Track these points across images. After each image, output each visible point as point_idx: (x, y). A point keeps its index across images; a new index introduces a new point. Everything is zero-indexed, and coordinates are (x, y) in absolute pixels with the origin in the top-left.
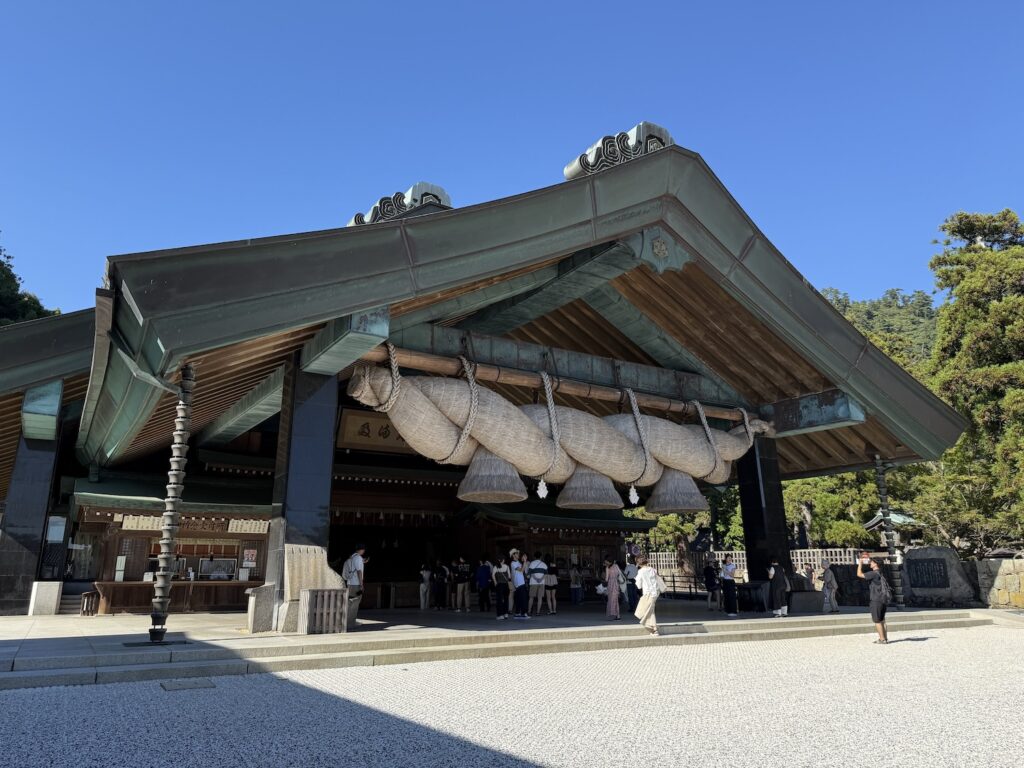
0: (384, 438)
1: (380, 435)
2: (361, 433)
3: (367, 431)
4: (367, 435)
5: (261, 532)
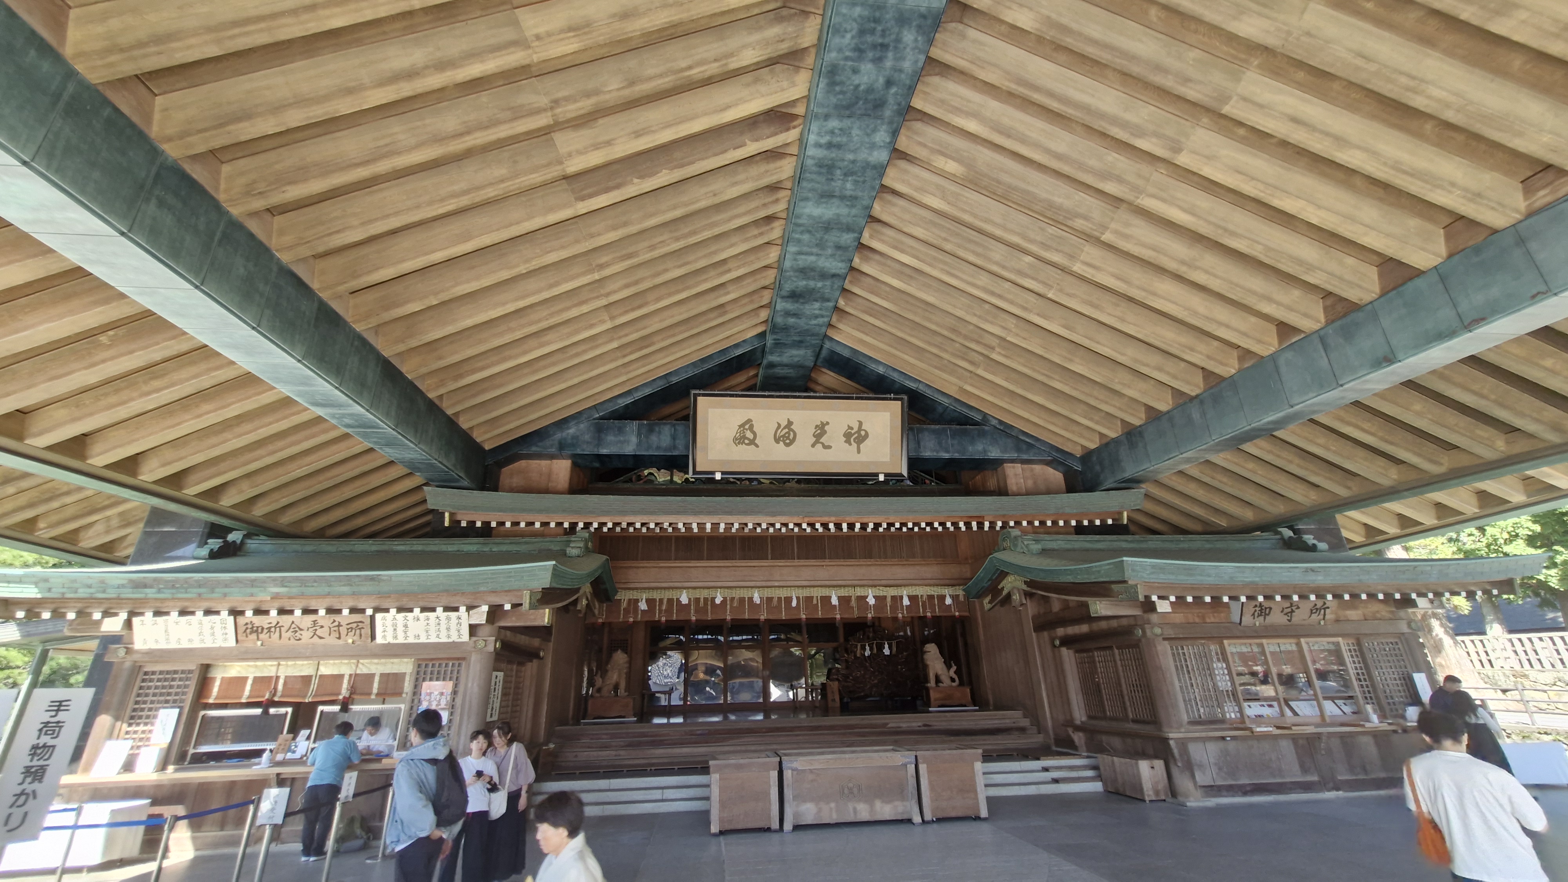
0: (787, 445)
1: (777, 441)
2: (740, 440)
3: (749, 435)
4: (752, 442)
5: (454, 638)
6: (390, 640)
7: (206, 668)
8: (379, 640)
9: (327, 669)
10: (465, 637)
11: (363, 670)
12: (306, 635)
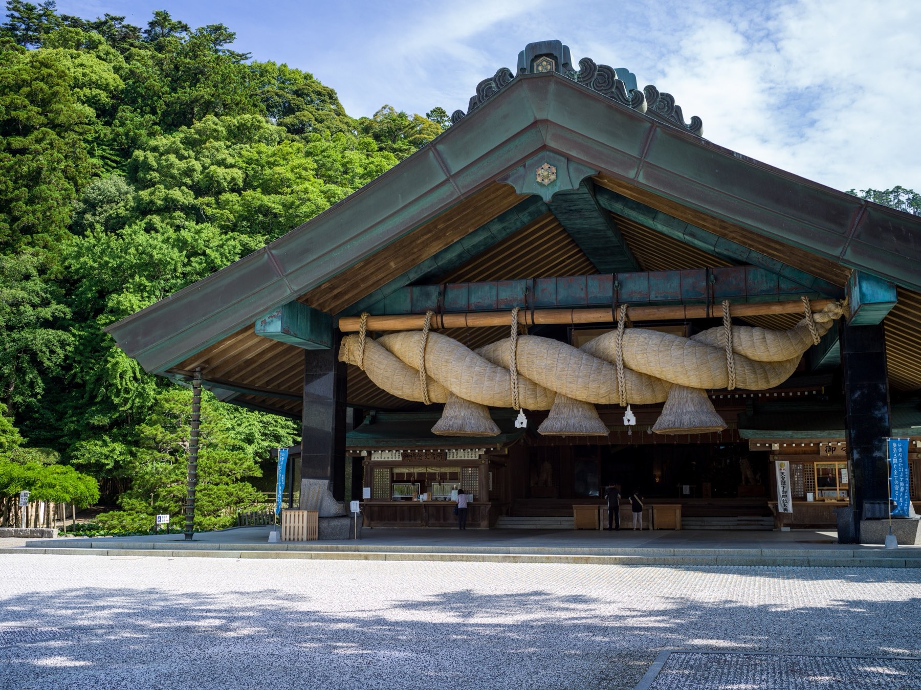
5: (473, 458)
6: (451, 458)
7: (392, 469)
8: (448, 458)
9: (430, 470)
10: (477, 458)
11: (443, 470)
12: (423, 458)
